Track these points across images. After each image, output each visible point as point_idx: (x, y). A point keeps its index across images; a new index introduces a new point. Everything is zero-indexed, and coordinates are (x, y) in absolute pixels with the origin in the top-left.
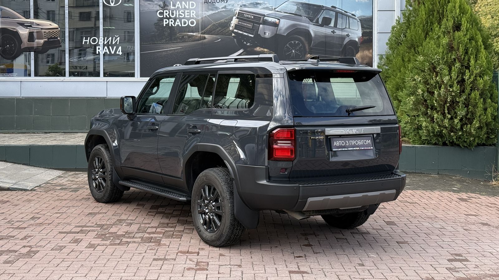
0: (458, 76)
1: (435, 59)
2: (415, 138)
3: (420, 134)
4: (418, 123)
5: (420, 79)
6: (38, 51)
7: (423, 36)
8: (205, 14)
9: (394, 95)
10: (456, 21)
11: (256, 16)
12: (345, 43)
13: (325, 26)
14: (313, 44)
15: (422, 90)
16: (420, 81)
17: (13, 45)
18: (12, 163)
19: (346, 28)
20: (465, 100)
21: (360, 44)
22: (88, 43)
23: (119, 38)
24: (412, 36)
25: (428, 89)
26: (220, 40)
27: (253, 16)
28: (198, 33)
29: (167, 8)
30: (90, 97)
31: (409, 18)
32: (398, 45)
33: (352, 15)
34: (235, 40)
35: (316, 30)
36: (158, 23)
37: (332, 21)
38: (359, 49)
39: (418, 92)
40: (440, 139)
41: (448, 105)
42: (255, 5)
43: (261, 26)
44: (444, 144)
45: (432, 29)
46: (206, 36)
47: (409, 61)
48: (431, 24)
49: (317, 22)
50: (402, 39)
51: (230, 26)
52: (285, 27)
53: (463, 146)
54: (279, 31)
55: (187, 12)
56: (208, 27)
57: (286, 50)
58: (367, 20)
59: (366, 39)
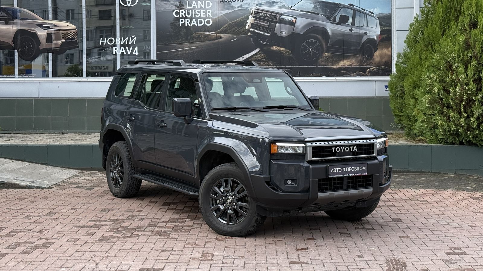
0: (474, 75)
1: (451, 57)
2: (431, 137)
3: (436, 133)
4: (434, 122)
5: (436, 77)
6: (56, 52)
7: (440, 34)
8: (221, 13)
9: (411, 93)
10: (472, 18)
11: (274, 15)
12: (363, 41)
13: (342, 24)
14: (330, 43)
15: (438, 89)
16: (436, 79)
17: (32, 46)
18: (30, 162)
19: (364, 26)
20: (481, 98)
21: (378, 42)
22: (105, 44)
23: (135, 38)
24: (429, 34)
25: (444, 87)
26: (236, 39)
27: (269, 14)
28: (214, 33)
29: (184, 8)
31: (427, 16)
32: (416, 43)
33: (370, 13)
34: (251, 39)
35: (334, 28)
36: (174, 23)
37: (349, 19)
38: (378, 48)
39: (433, 90)
40: (457, 138)
41: (464, 103)
42: (272, 4)
43: (277, 24)
44: (461, 143)
45: (449, 27)
46: (222, 35)
47: (426, 59)
48: (448, 22)
49: (335, 20)
50: (420, 36)
51: (246, 25)
52: (302, 25)
53: (480, 145)
54: (296, 29)
55: (203, 12)
56: (224, 26)
57: (303, 48)
58: (385, 18)
59: (385, 37)
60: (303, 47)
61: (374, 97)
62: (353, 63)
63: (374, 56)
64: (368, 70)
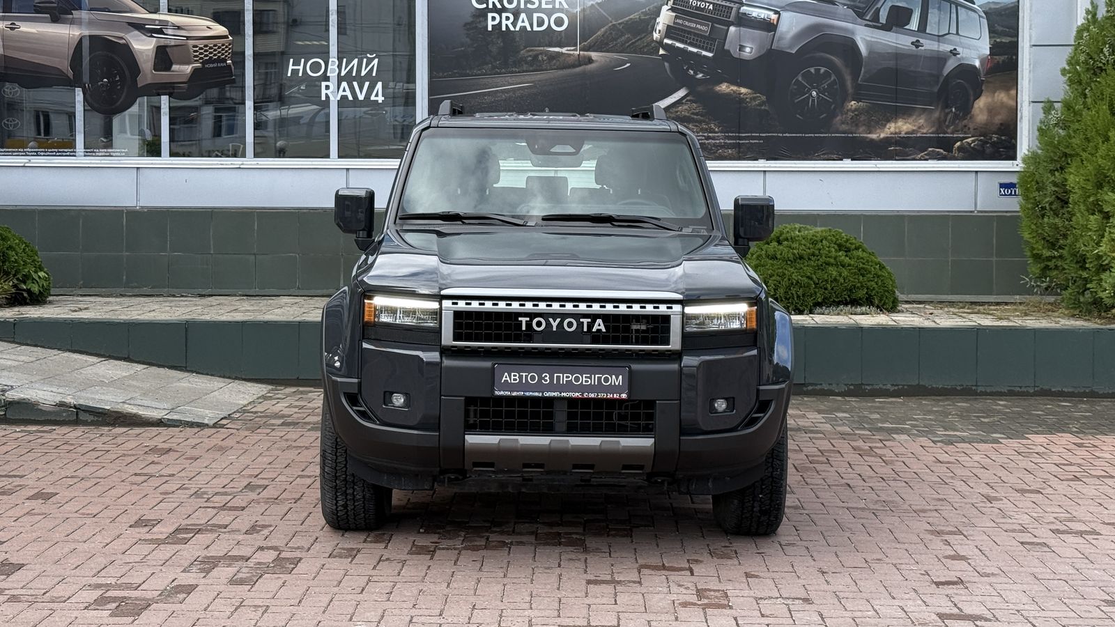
6: (178, 94)
11: (720, 5)
12: (946, 72)
13: (894, 28)
14: (864, 76)
17: (118, 78)
19: (949, 33)
21: (985, 75)
22: (300, 75)
23: (376, 61)
26: (628, 65)
27: (711, 3)
28: (572, 48)
30: (307, 208)
32: (1094, 73)
34: (666, 64)
35: (873, 40)
36: (472, 22)
37: (912, 18)
38: (983, 88)
43: (732, 29)
46: (594, 55)
49: (876, 18)
50: (1106, 58)
51: (653, 29)
52: (795, 30)
54: (778, 41)
56: (599, 33)
57: (795, 89)
58: (1003, 13)
59: (1001, 62)
60: (795, 87)
61: (971, 212)
62: (919, 128)
63: (973, 110)
64: (958, 144)
